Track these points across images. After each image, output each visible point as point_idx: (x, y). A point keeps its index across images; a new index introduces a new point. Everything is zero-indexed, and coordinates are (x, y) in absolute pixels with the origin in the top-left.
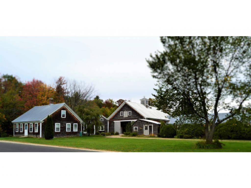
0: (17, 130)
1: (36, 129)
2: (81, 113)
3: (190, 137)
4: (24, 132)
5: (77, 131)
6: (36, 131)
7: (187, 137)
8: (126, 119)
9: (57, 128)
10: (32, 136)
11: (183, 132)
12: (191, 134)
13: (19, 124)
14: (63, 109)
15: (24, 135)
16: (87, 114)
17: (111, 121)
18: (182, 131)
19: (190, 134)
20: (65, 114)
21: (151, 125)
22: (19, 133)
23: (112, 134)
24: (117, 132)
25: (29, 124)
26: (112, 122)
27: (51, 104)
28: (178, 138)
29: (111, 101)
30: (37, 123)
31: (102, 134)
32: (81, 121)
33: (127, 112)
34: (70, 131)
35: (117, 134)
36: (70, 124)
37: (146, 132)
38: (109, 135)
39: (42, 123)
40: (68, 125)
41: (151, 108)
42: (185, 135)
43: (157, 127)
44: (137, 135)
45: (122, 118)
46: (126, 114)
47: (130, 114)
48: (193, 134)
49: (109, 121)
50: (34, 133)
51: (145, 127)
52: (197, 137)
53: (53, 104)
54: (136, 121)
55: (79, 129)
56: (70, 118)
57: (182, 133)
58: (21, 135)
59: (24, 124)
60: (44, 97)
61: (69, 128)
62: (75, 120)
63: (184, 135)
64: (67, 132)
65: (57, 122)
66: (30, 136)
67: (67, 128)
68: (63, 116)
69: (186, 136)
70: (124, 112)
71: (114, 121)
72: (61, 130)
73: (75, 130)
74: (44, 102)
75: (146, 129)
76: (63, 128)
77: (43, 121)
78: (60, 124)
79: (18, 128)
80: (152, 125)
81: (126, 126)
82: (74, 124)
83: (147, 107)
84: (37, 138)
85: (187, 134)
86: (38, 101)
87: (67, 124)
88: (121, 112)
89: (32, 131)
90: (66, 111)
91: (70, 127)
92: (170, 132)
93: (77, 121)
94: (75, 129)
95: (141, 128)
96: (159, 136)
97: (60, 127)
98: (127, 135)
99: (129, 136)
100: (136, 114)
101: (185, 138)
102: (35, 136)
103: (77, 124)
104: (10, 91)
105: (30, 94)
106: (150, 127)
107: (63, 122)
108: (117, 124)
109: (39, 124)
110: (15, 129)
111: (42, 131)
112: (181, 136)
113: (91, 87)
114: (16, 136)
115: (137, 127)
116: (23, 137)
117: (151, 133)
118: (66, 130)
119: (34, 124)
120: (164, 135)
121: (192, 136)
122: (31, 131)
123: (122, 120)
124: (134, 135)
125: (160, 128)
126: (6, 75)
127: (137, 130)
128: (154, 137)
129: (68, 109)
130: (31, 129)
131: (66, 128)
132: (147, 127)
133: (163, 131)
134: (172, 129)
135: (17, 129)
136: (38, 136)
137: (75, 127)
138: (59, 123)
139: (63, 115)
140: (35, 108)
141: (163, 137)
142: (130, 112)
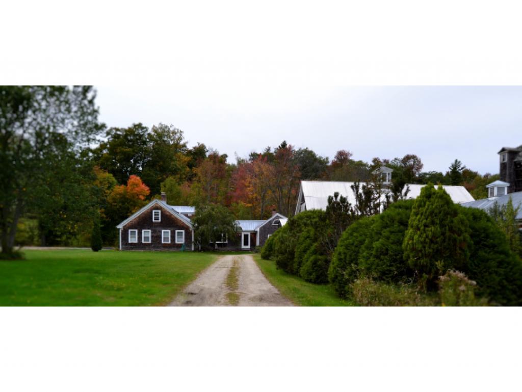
5: (183, 242)
9: (145, 237)
14: (156, 208)
20: (160, 216)
32: (192, 227)
34: (170, 242)
36: (169, 231)
40: (165, 233)
55: (188, 239)
56: (169, 222)
61: (168, 238)
62: (178, 225)
64: (164, 244)
65: (145, 229)
67: (164, 238)
68: (156, 219)
72: (152, 241)
73: (180, 241)
76: (156, 238)
77: (123, 227)
78: (150, 231)
82: (177, 231)
87: (163, 231)
90: (161, 211)
91: (168, 235)
93: (183, 227)
94: (180, 239)
97: (150, 236)
103: (183, 231)
107: (155, 228)
118: (161, 240)
129: (164, 207)
131: (161, 237)
137: (178, 235)
138: (149, 229)
139: (155, 217)
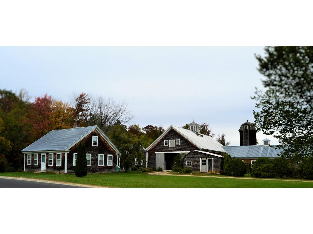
0: (29, 163)
1: (59, 161)
2: (116, 140)
3: (271, 175)
4: (39, 166)
5: (112, 165)
6: (59, 164)
7: (267, 175)
8: (172, 149)
10: (53, 171)
11: (260, 169)
12: (272, 172)
13: (33, 155)
14: (95, 133)
15: (40, 170)
16: (125, 142)
17: (151, 152)
18: (258, 167)
19: (270, 172)
20: (97, 141)
21: (210, 159)
22: (32, 167)
23: (154, 170)
24: (159, 168)
25: (47, 154)
26: (153, 153)
27: (76, 127)
28: (252, 176)
29: (137, 127)
30: (61, 153)
31: (141, 170)
32: (117, 152)
33: (174, 140)
34: (103, 165)
35: (160, 170)
36: (103, 155)
37: (204, 168)
38: (150, 171)
39: (67, 153)
40: (101, 157)
41: (202, 136)
42: (264, 173)
43: (219, 162)
44: (191, 173)
45: (167, 148)
46: (172, 143)
47: (178, 143)
48: (275, 172)
49: (148, 152)
50: (55, 167)
51: (203, 161)
52: (280, 176)
53: (79, 127)
54: (189, 153)
55: (115, 162)
56: (103, 147)
57: (258, 171)
58: (36, 170)
59: (39, 155)
60: (58, 119)
61: (103, 161)
62: (109, 150)
63: (262, 173)
64: (100, 166)
65: (88, 153)
66: (49, 171)
67: (100, 161)
68: (94, 144)
69: (265, 175)
70: (170, 140)
71: (155, 153)
72: (91, 164)
73: (110, 164)
74: (59, 126)
75: (204, 163)
76: (94, 160)
77: (69, 150)
78: (90, 154)
79: (31, 160)
80: (213, 159)
81: (174, 159)
82: (108, 155)
83: (197, 134)
84: (60, 174)
85: (267, 172)
86: (50, 125)
87: (99, 155)
88: (164, 141)
89: (53, 165)
90: (98, 137)
91: (103, 159)
92: (240, 168)
93: (112, 151)
94: (110, 162)
95: (197, 163)
96: (223, 174)
97: (90, 160)
98: (176, 171)
99: (180, 173)
100: (187, 144)
101: (263, 177)
102: (56, 172)
103: (112, 155)
104: (16, 109)
105: (40, 115)
106: (210, 161)
107: (95, 152)
108: (160, 156)
109: (63, 154)
110: (26, 161)
111: (67, 165)
112: (258, 174)
113: (122, 107)
114: (28, 170)
115: (191, 161)
116: (39, 172)
117: (211, 169)
118: (98, 164)
119: (55, 154)
120: (233, 173)
121: (273, 175)
122: (51, 164)
123: (166, 151)
124: (187, 172)
125: (225, 162)
126: (3, 91)
127: (190, 165)
128: (216, 175)
129: (101, 134)
130: (51, 161)
131: (98, 160)
132: (205, 161)
133: (229, 166)
134: (242, 164)
135: (29, 160)
136: (61, 171)
137: (109, 159)
139: (94, 142)
140: (53, 132)
141: (230, 175)
142: (178, 141)
